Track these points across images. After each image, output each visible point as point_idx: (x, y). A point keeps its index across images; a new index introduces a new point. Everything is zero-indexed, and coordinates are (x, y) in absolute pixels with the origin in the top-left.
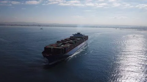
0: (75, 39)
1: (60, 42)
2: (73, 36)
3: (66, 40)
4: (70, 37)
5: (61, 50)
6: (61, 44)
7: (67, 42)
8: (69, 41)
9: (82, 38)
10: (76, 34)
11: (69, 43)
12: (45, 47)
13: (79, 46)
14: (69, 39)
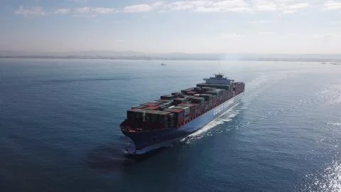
0: (207, 90)
1: (169, 98)
2: (205, 82)
3: (185, 92)
4: (198, 85)
5: (166, 118)
6: (169, 102)
7: (186, 97)
8: (192, 94)
9: (226, 88)
10: (212, 78)
11: (190, 100)
12: (130, 110)
13: (217, 110)
14: (193, 91)
